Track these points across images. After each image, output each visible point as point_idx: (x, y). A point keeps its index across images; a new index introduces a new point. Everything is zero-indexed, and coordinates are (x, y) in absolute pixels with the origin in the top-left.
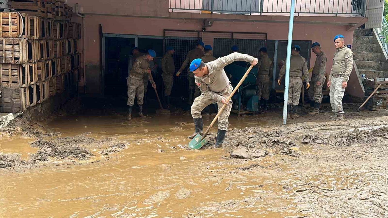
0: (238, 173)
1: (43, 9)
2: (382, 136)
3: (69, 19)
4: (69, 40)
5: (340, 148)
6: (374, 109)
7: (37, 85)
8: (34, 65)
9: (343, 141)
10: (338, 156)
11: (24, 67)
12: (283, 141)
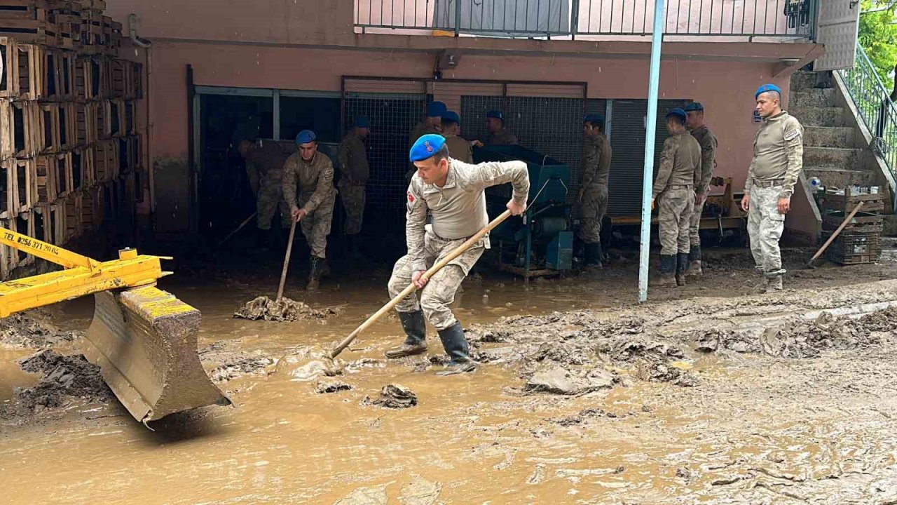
0: (552, 433)
1: (50, 28)
2: (888, 330)
3: (113, 52)
4: (115, 102)
5: (793, 363)
6: (847, 261)
7: (36, 213)
8: (28, 163)
9: (798, 346)
10: (795, 383)
11: (6, 169)
12: (651, 347)
